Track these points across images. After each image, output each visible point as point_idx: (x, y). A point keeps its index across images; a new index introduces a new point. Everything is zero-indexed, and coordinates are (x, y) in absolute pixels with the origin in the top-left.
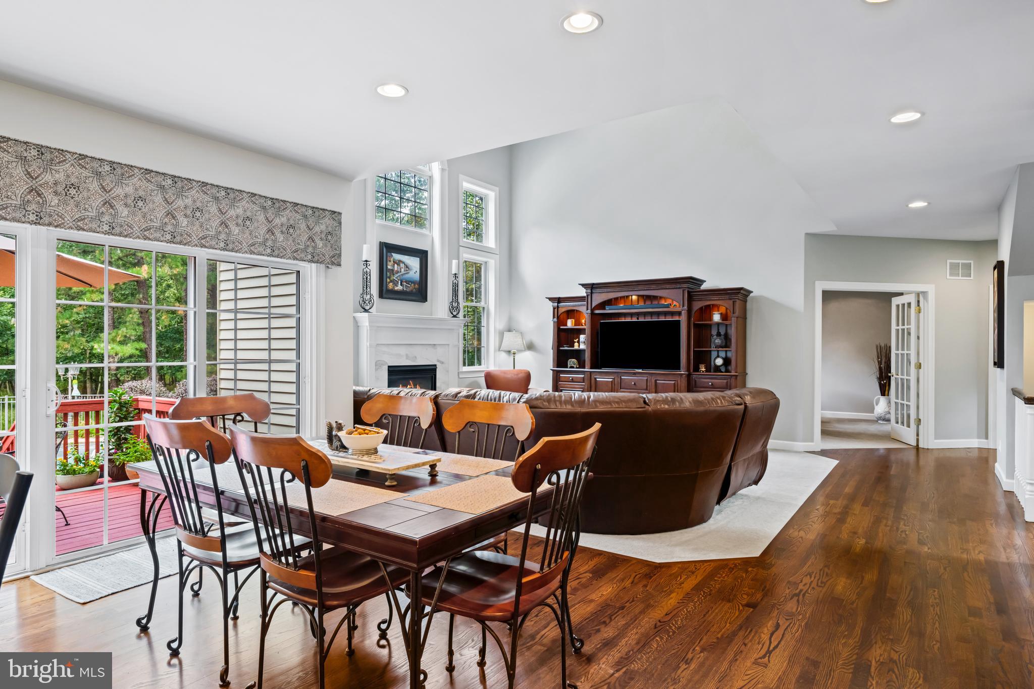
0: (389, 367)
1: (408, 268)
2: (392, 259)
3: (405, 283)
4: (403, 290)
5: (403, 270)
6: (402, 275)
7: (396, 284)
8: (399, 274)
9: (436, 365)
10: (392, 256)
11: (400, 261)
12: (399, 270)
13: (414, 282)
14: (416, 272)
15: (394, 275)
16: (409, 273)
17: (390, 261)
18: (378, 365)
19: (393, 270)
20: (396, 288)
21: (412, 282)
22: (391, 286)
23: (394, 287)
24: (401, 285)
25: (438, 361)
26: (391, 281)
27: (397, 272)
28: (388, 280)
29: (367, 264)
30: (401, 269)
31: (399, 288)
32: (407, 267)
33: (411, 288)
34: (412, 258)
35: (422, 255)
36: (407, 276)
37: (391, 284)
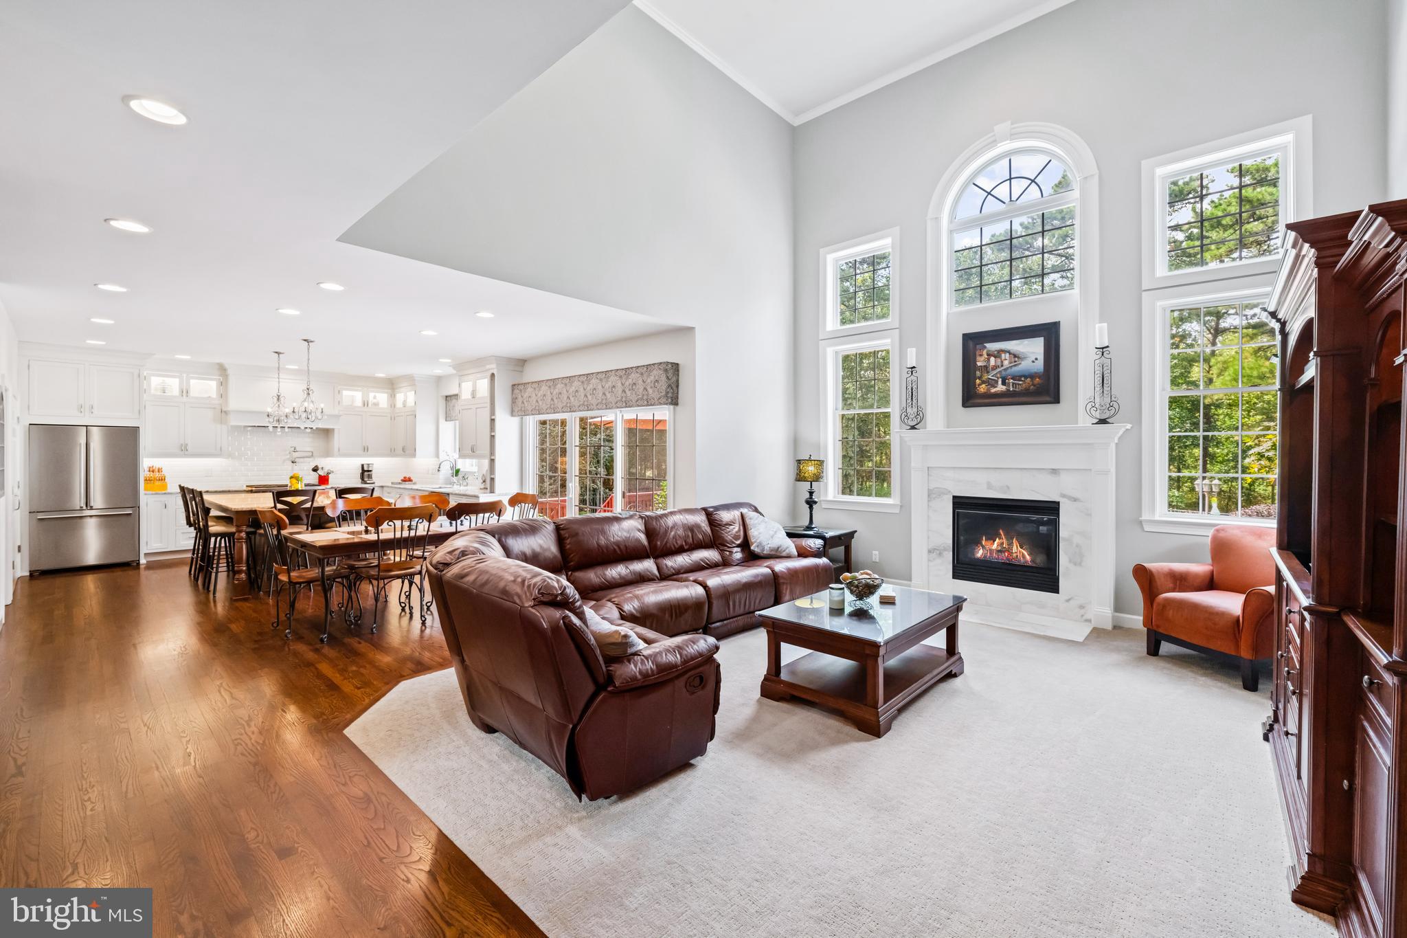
0: (954, 497)
1: (1018, 358)
2: (985, 352)
3: (1012, 381)
4: (1008, 390)
5: (1006, 363)
6: (1005, 370)
7: (992, 383)
8: (998, 370)
9: (1059, 503)
10: (985, 347)
11: (1001, 351)
12: (999, 363)
13: (1032, 376)
14: (1036, 359)
15: (988, 372)
16: (1020, 364)
17: (981, 355)
18: (932, 495)
19: (986, 367)
20: (993, 390)
21: (1026, 377)
22: (983, 388)
23: (988, 390)
24: (1004, 383)
25: (1064, 496)
26: (983, 382)
27: (995, 367)
28: (978, 381)
29: (912, 372)
30: (1002, 362)
31: (1000, 388)
32: (1015, 356)
33: (1023, 385)
34: (1026, 341)
35: (1050, 333)
36: (1015, 369)
37: (984, 386)
